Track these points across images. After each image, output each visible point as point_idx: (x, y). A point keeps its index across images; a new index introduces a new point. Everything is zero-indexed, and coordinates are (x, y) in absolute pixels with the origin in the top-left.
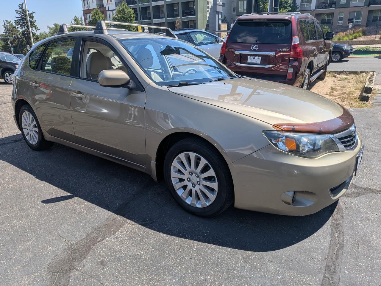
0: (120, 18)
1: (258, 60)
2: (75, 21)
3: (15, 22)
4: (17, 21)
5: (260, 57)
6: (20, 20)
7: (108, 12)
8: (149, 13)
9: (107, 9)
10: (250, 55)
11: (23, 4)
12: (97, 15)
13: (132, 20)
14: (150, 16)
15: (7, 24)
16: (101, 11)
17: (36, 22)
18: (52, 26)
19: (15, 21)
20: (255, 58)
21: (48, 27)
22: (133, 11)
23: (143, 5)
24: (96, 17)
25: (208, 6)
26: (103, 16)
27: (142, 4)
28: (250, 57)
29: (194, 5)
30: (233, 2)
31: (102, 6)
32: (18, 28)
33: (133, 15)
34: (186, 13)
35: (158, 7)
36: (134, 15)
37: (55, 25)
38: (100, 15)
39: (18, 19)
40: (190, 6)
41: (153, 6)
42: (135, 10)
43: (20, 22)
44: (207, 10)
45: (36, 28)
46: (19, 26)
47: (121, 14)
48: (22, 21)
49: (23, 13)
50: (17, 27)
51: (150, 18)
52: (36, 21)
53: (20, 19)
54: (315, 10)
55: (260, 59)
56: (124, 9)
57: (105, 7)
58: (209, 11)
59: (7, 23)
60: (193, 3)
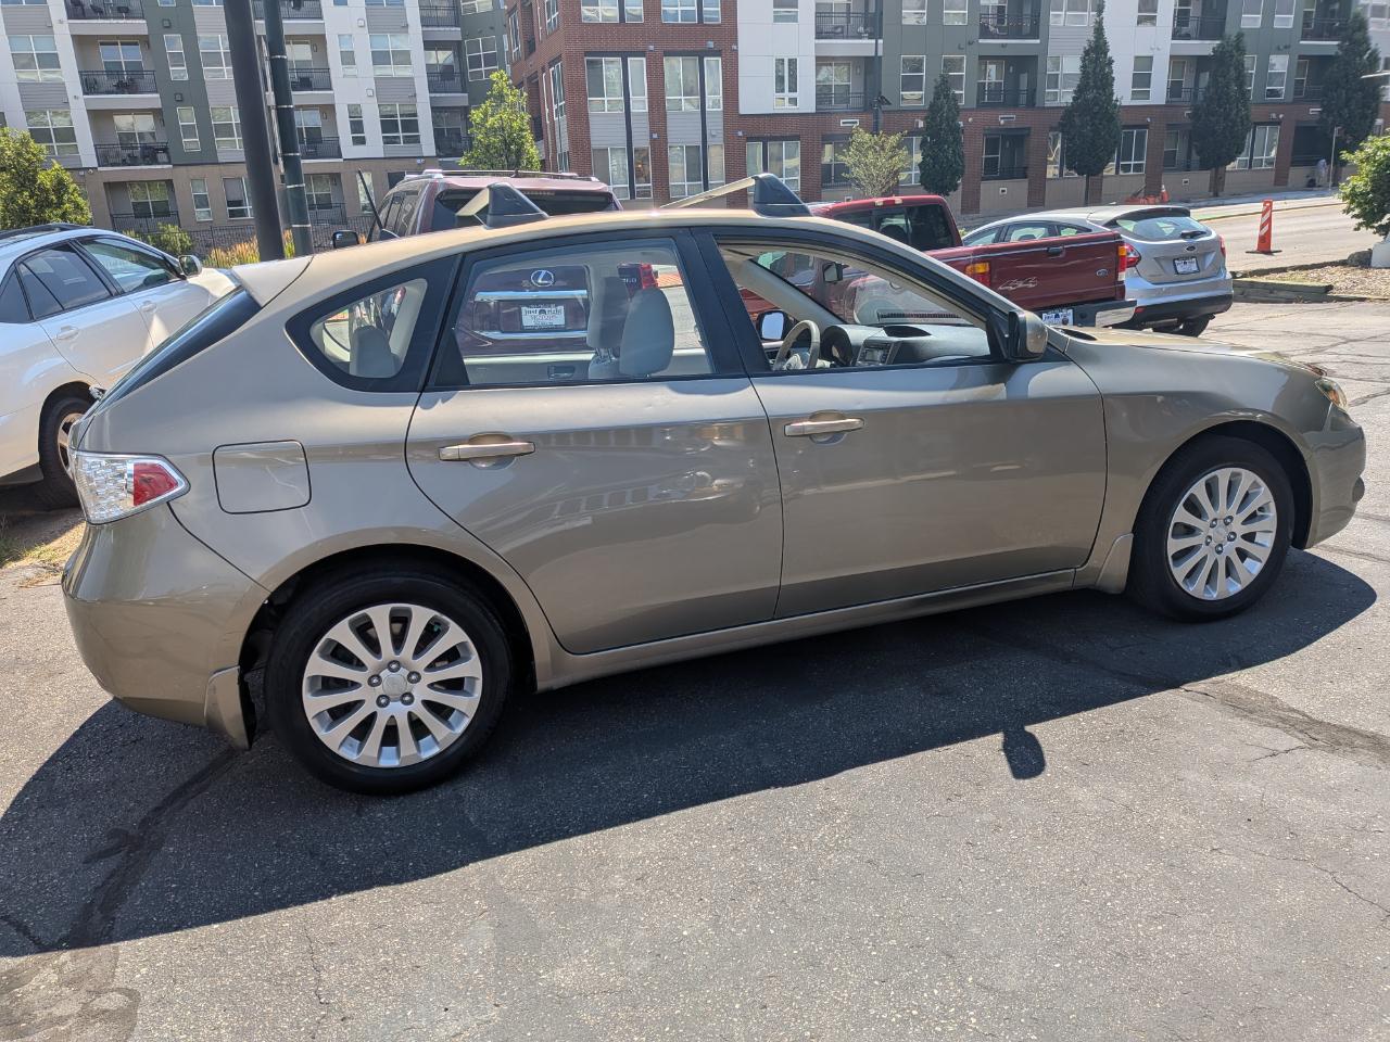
1: (557, 316)
5: (561, 308)
10: (529, 303)
20: (546, 309)
28: (528, 309)
54: (100, 169)
55: (563, 312)
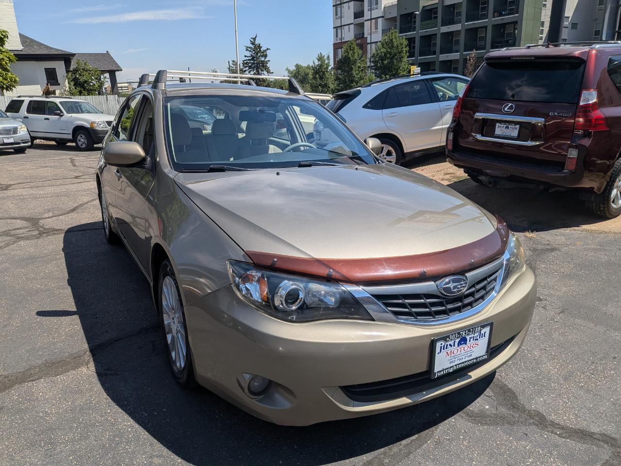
0: (383, 55)
1: (514, 132)
2: (319, 60)
3: (243, 63)
4: (245, 62)
5: (518, 126)
6: (249, 60)
7: (369, 46)
8: (435, 44)
9: (369, 41)
10: (501, 122)
11: (256, 37)
12: (350, 50)
13: (402, 57)
14: (435, 50)
15: (233, 66)
16: (357, 45)
17: (269, 63)
18: (293, 68)
19: (243, 61)
20: (510, 126)
21: (287, 69)
22: (405, 42)
23: (426, 32)
24: (348, 53)
25: (543, 30)
26: (360, 52)
27: (425, 30)
28: (500, 125)
29: (515, 29)
30: (596, 19)
31: (361, 36)
32: (245, 71)
33: (404, 49)
34: (498, 42)
35: (451, 34)
36: (408, 49)
37: (297, 66)
38: (355, 50)
39: (247, 58)
40: (509, 30)
41: (443, 34)
42: (411, 41)
43: (249, 63)
44: (540, 36)
45: (269, 72)
46: (247, 68)
47: (386, 48)
48: (251, 62)
49: (254, 51)
50: (244, 69)
51: (434, 53)
52: (269, 61)
53: (249, 58)
55: (518, 129)
56: (392, 40)
57: (367, 37)
58: (544, 39)
59: (233, 64)
60: (514, 25)
